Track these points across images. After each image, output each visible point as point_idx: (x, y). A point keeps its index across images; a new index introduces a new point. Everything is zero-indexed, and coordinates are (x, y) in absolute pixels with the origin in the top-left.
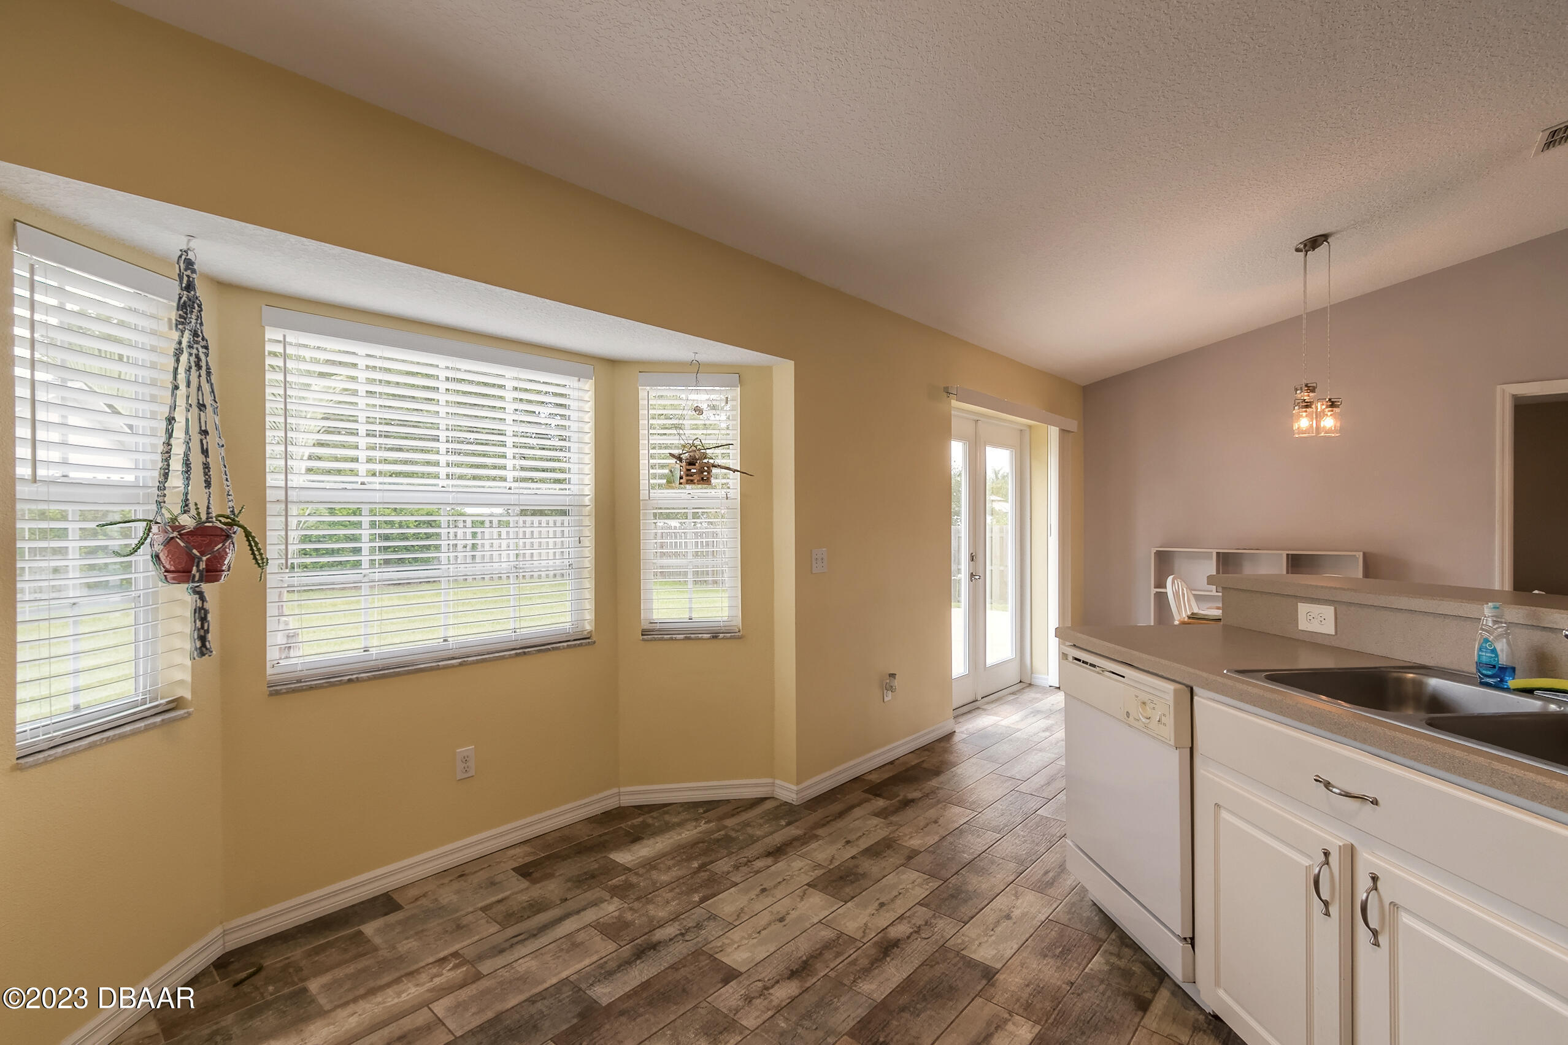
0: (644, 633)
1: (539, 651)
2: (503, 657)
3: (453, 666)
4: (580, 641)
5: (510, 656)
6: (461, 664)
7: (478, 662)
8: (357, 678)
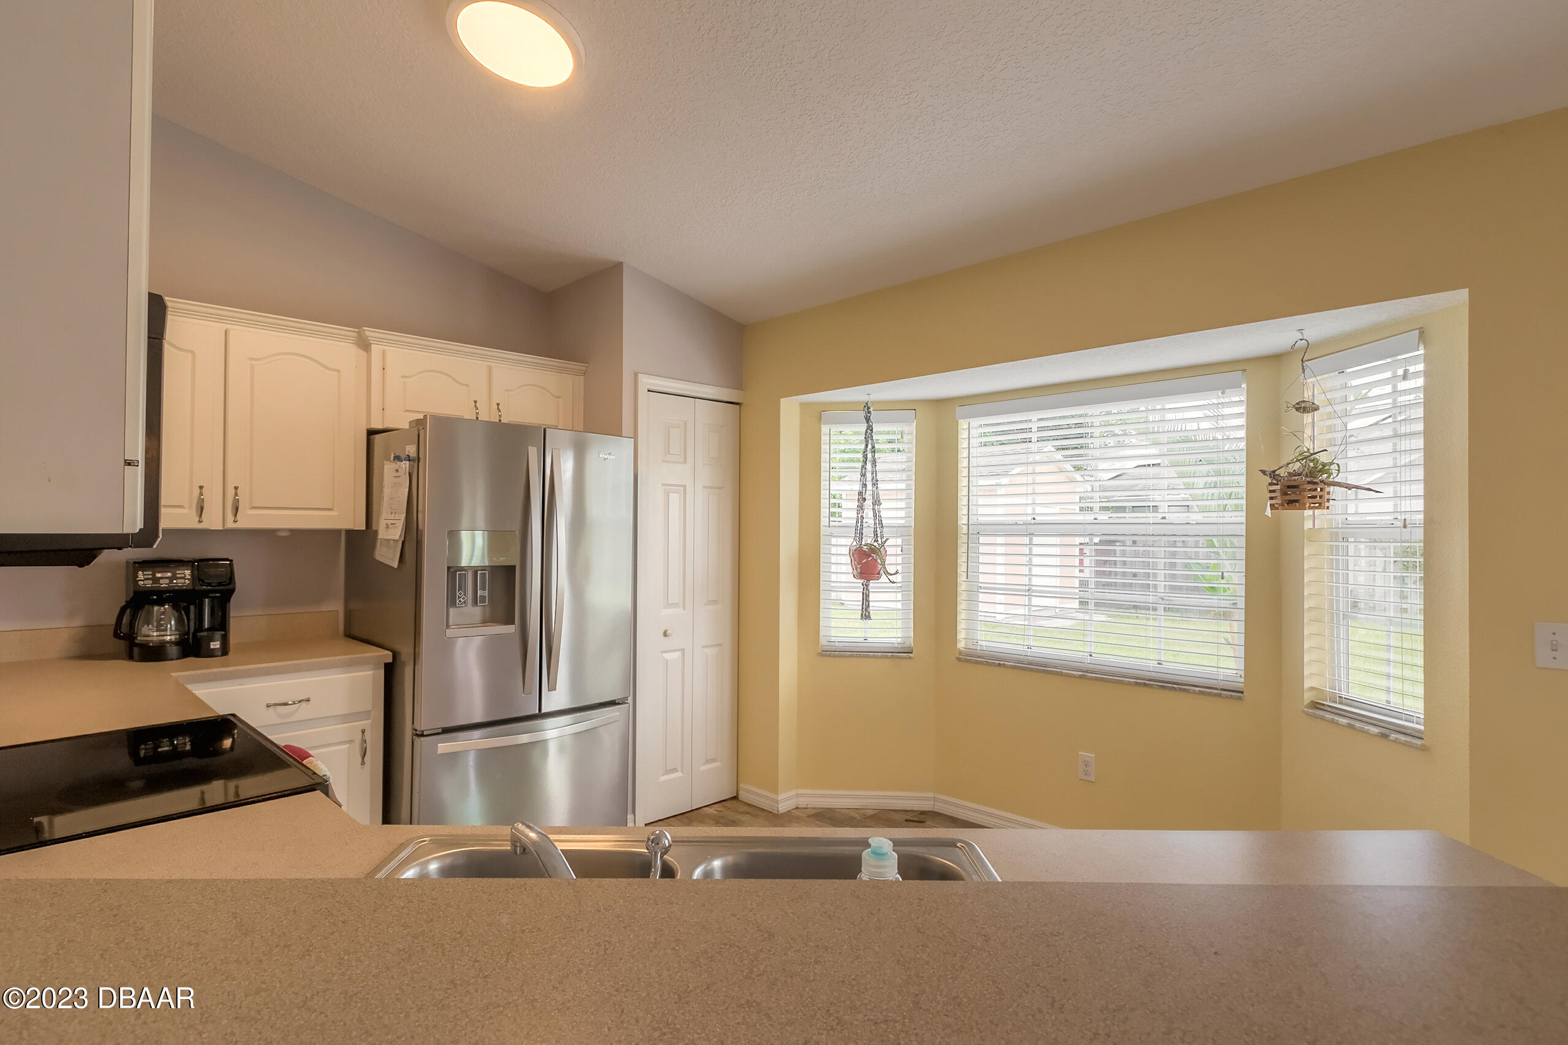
0: (1315, 705)
1: (1162, 687)
2: (1121, 682)
3: (1073, 676)
4: (1231, 693)
5: (1129, 683)
6: (1081, 677)
7: (1097, 679)
8: (1004, 664)
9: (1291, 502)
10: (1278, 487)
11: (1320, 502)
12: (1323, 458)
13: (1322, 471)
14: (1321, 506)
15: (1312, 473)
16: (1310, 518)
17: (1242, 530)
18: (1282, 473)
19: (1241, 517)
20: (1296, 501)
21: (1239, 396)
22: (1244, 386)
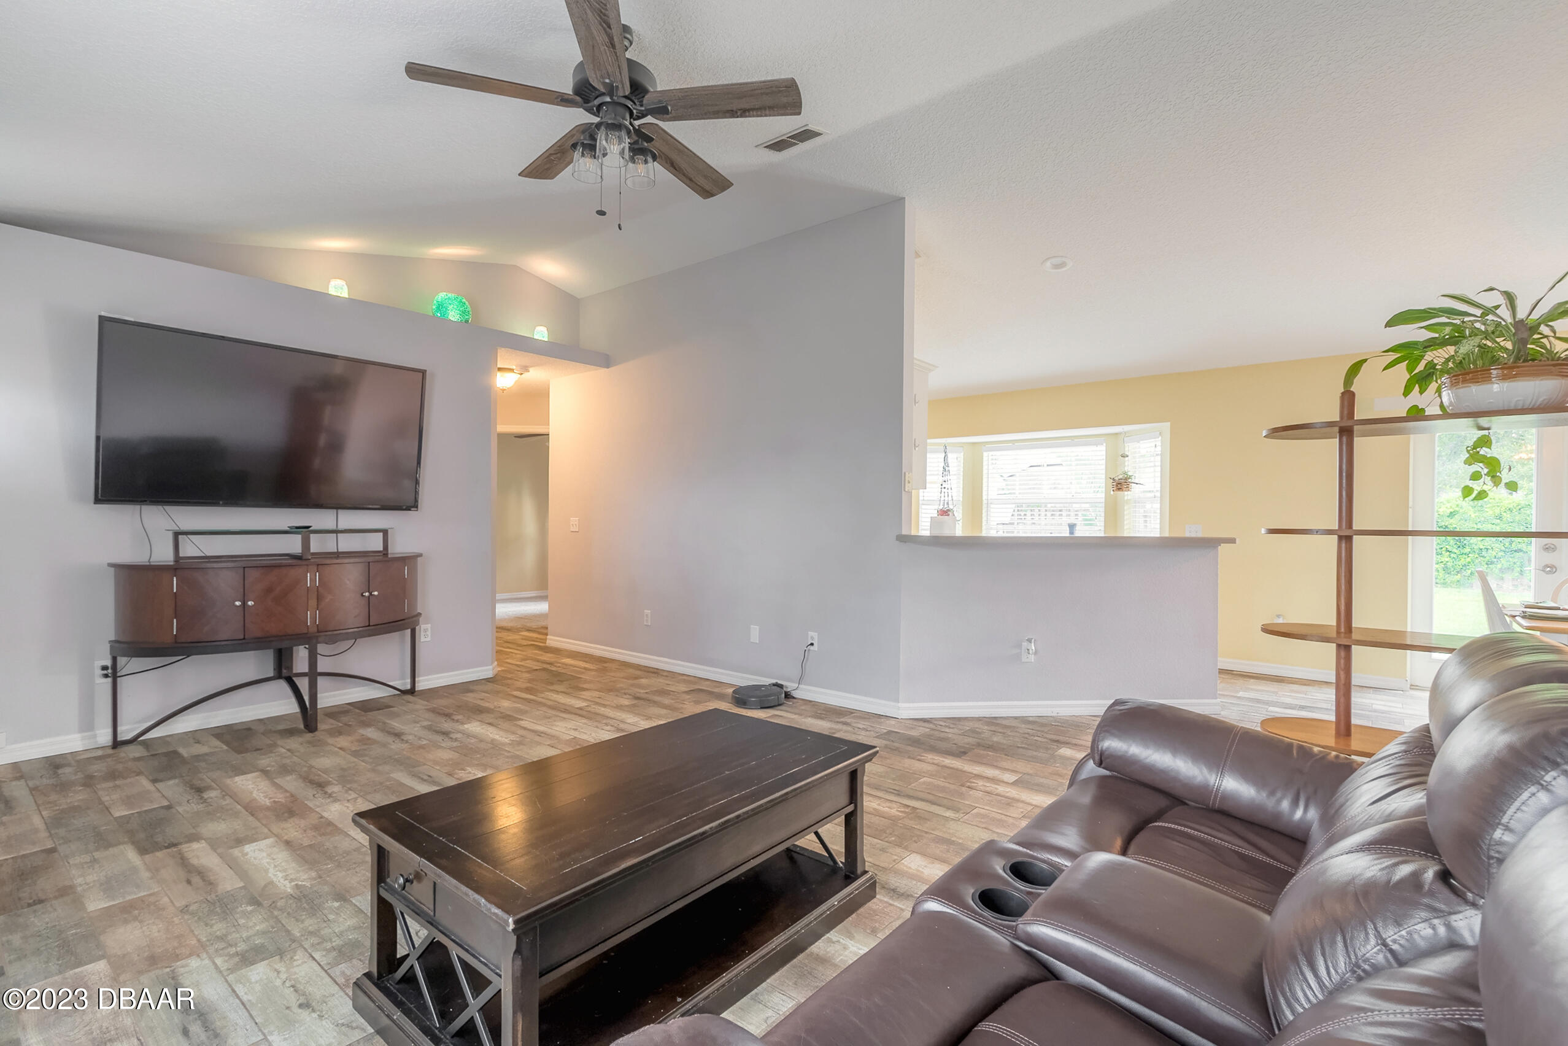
9: (1119, 489)
10: (1115, 484)
11: (1128, 489)
12: (1130, 474)
13: (1129, 478)
14: (1129, 490)
15: (1126, 479)
16: (1127, 495)
17: (1103, 500)
18: (1117, 479)
19: (1103, 495)
20: (1120, 489)
21: (1103, 448)
22: (1105, 444)
